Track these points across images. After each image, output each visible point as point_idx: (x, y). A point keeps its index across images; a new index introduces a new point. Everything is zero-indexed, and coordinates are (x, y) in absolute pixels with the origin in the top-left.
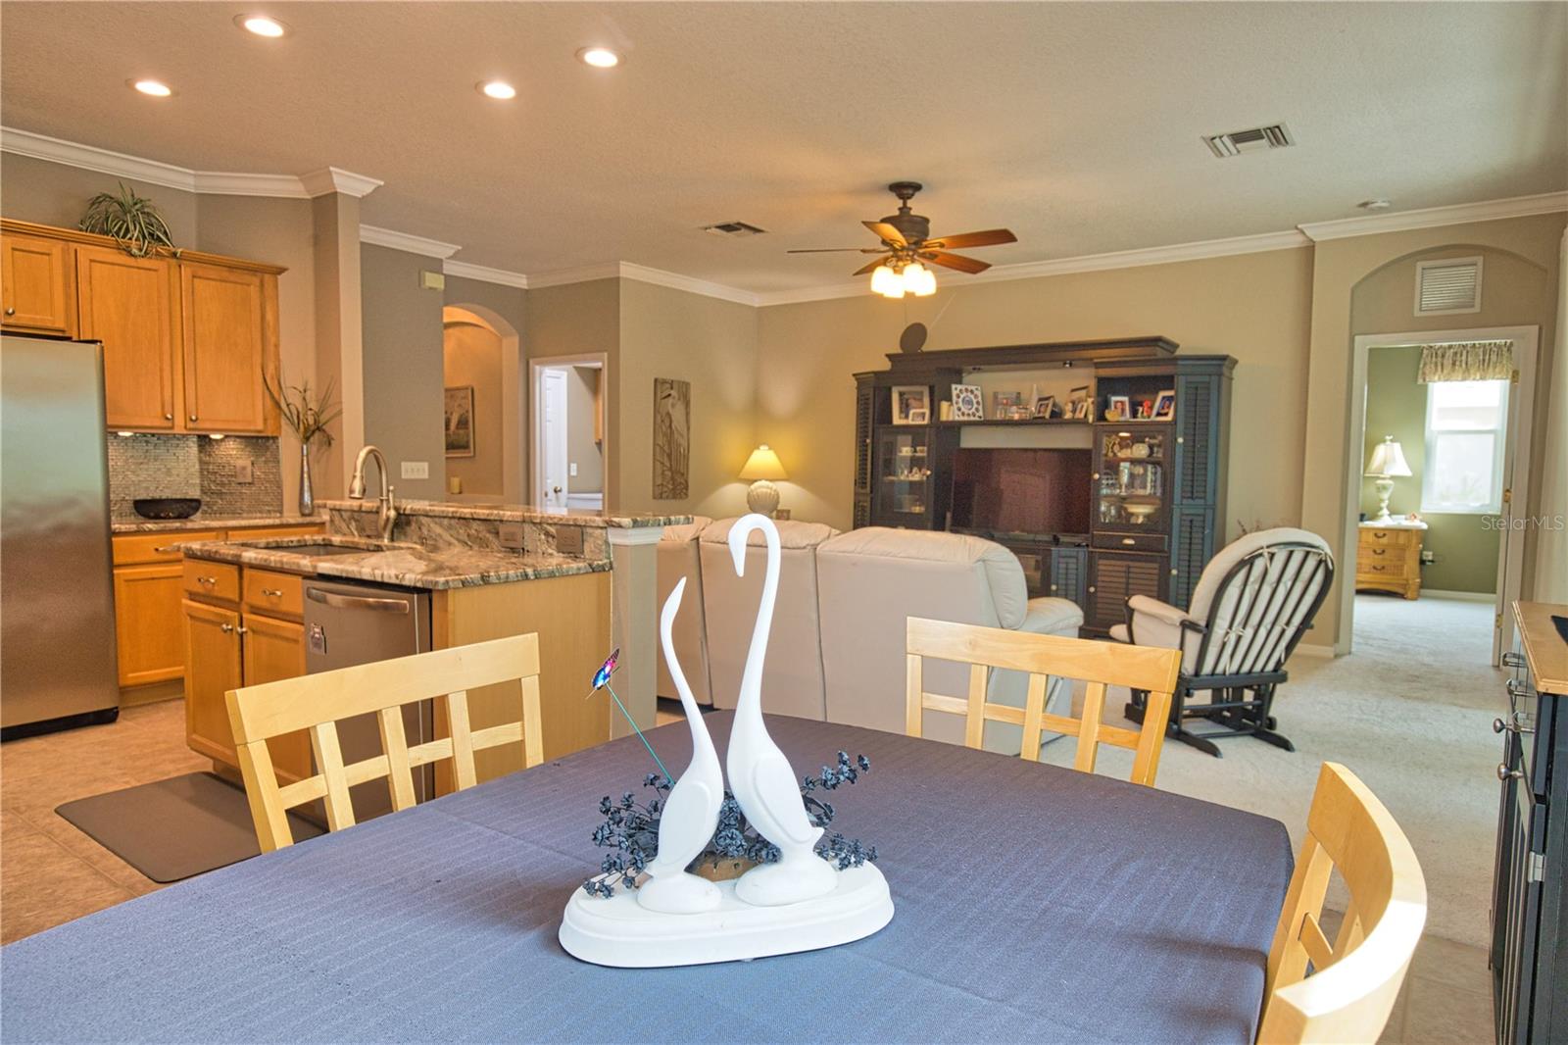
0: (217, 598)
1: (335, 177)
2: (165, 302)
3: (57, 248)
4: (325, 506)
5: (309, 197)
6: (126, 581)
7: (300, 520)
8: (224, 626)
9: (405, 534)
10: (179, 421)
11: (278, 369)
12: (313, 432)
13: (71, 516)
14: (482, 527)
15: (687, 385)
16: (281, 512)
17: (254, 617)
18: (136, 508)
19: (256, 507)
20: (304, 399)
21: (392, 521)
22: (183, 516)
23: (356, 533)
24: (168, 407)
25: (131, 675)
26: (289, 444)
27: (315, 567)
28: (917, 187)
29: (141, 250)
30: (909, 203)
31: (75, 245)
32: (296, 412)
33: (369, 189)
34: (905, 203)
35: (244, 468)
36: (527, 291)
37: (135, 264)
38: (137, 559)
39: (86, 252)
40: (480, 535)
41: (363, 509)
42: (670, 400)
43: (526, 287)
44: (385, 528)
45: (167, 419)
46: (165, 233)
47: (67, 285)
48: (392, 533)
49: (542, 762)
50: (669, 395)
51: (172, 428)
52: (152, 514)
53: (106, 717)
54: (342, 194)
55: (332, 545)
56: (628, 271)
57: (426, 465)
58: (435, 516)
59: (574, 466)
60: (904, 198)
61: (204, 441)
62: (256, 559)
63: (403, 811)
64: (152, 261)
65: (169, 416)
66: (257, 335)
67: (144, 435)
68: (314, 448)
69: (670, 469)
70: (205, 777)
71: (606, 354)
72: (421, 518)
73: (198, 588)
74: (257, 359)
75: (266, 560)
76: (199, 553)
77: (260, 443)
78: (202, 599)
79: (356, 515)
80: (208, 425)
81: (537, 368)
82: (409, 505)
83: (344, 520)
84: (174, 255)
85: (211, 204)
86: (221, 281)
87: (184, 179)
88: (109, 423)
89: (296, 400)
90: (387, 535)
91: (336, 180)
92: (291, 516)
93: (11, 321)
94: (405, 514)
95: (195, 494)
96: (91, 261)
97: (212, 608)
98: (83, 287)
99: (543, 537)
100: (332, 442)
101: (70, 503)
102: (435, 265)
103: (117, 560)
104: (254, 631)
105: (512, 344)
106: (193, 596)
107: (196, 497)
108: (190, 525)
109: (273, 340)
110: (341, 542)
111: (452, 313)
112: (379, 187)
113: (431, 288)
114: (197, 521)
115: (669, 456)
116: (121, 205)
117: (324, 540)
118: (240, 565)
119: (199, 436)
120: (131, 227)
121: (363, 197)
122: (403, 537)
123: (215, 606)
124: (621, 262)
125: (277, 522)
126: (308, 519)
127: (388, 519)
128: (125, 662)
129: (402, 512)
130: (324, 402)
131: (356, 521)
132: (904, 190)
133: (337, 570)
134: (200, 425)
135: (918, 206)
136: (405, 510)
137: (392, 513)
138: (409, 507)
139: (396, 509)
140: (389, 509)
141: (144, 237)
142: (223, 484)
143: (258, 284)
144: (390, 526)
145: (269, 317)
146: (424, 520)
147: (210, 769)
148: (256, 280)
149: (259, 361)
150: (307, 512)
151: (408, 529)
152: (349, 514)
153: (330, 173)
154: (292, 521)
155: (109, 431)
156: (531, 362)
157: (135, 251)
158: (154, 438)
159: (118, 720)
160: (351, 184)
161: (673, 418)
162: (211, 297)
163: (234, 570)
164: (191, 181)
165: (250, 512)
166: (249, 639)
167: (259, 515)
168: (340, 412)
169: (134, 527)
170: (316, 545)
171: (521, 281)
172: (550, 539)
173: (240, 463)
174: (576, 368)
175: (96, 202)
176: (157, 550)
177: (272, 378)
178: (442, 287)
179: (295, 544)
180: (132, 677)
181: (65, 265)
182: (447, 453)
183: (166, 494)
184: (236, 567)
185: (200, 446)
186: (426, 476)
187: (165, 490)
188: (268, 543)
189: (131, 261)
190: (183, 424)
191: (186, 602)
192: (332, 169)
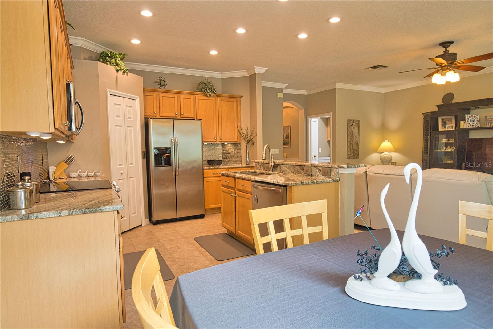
0: (229, 187)
1: (255, 69)
2: (215, 108)
3: (191, 97)
4: (254, 162)
5: (248, 75)
6: (206, 181)
7: (246, 166)
8: (231, 194)
9: (276, 170)
10: (218, 139)
11: (241, 124)
12: (250, 141)
13: (195, 164)
14: (299, 168)
15: (359, 121)
16: (241, 163)
17: (239, 192)
18: (208, 162)
19: (235, 162)
20: (247, 132)
21: (273, 166)
22: (218, 165)
23: (262, 169)
24: (215, 136)
25: (207, 206)
26: (243, 144)
27: (255, 179)
28: (452, 42)
29: (209, 95)
30: (448, 49)
31: (195, 96)
32: (245, 136)
33: (264, 71)
34: (446, 50)
35: (232, 152)
36: (307, 95)
37: (208, 99)
38: (209, 176)
39: (198, 97)
40: (298, 170)
41: (265, 162)
42: (353, 126)
43: (306, 94)
44: (271, 168)
45: (215, 139)
46: (215, 90)
47: (194, 106)
48: (273, 169)
49: (328, 239)
50: (353, 125)
51: (216, 141)
52: (211, 164)
53: (202, 217)
54: (257, 73)
55: (256, 173)
56: (339, 86)
57: (278, 149)
58: (285, 165)
59: (320, 149)
60: (446, 47)
61: (223, 144)
62: (239, 176)
63: (290, 248)
64: (212, 98)
65: (216, 138)
66: (236, 116)
67: (210, 143)
68: (250, 145)
69: (353, 149)
70: (225, 234)
71: (332, 113)
72: (281, 165)
73: (225, 184)
74: (236, 121)
75: (242, 177)
76: (225, 174)
77: (236, 144)
78: (226, 187)
79: (263, 164)
80: (224, 140)
81: (310, 119)
82: (277, 161)
83: (259, 166)
84: (217, 95)
85: (225, 81)
86: (228, 101)
87: (218, 75)
88: (203, 140)
89: (245, 132)
90: (271, 170)
91: (256, 69)
92: (244, 165)
93: (183, 116)
94: (276, 164)
95: (221, 159)
96: (199, 99)
97: (228, 189)
98: (197, 106)
99: (317, 171)
100: (254, 144)
101: (195, 161)
102: (280, 90)
103: (204, 176)
104: (239, 196)
105: (302, 112)
106: (223, 186)
107: (221, 160)
108: (220, 167)
109: (239, 116)
110: (259, 172)
111: (285, 104)
112: (267, 70)
113: (279, 97)
114: (222, 166)
115: (352, 145)
116: (205, 84)
117: (254, 171)
118: (235, 178)
119: (222, 143)
120: (208, 89)
121: (263, 73)
122: (276, 171)
123: (229, 189)
124: (337, 83)
125: (241, 166)
126: (248, 165)
127: (272, 165)
128: (206, 203)
129: (275, 163)
130: (252, 133)
131: (263, 166)
132: (445, 44)
133: (261, 179)
134: (222, 140)
135: (451, 49)
136: (276, 163)
137: (273, 164)
138: (277, 162)
139: (274, 162)
140: (272, 162)
141: (210, 92)
142: (227, 156)
143: (236, 101)
144: (272, 168)
145: (239, 110)
146: (282, 166)
147: (227, 233)
148: (235, 100)
149: (236, 122)
150: (248, 163)
151: (277, 168)
152: (261, 164)
153: (254, 68)
154: (244, 166)
155: (203, 144)
156: (308, 117)
157: (208, 96)
158: (212, 144)
159: (205, 217)
160: (260, 70)
161: (354, 133)
162: (225, 105)
163: (234, 179)
164: (220, 75)
165: (234, 163)
166: (237, 198)
167: (236, 164)
168: (256, 135)
169: (208, 168)
170: (252, 173)
171: (305, 93)
172: (320, 172)
173: (231, 150)
174: (321, 118)
175: (200, 84)
176: (213, 173)
177: (239, 127)
178: (283, 97)
179: (247, 172)
180: (207, 207)
181: (194, 101)
182: (284, 146)
183: (214, 159)
184: (234, 178)
185: (222, 147)
186: (278, 153)
187: (214, 158)
188: (241, 172)
189: (207, 98)
190: (218, 140)
191: (221, 187)
192: (255, 67)
